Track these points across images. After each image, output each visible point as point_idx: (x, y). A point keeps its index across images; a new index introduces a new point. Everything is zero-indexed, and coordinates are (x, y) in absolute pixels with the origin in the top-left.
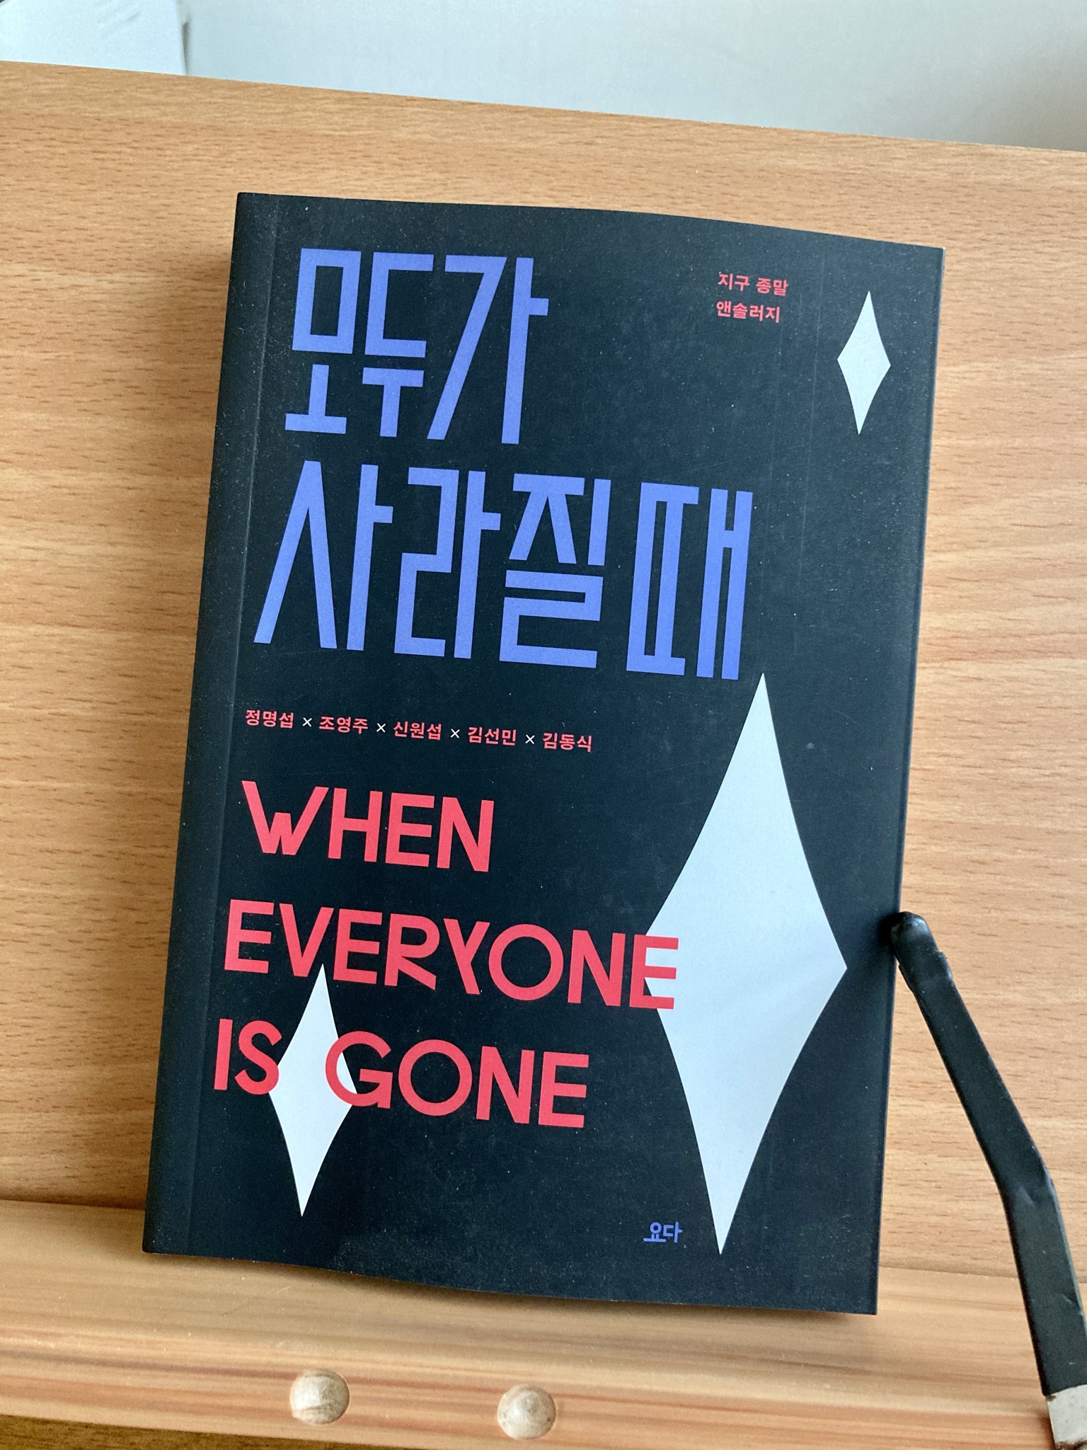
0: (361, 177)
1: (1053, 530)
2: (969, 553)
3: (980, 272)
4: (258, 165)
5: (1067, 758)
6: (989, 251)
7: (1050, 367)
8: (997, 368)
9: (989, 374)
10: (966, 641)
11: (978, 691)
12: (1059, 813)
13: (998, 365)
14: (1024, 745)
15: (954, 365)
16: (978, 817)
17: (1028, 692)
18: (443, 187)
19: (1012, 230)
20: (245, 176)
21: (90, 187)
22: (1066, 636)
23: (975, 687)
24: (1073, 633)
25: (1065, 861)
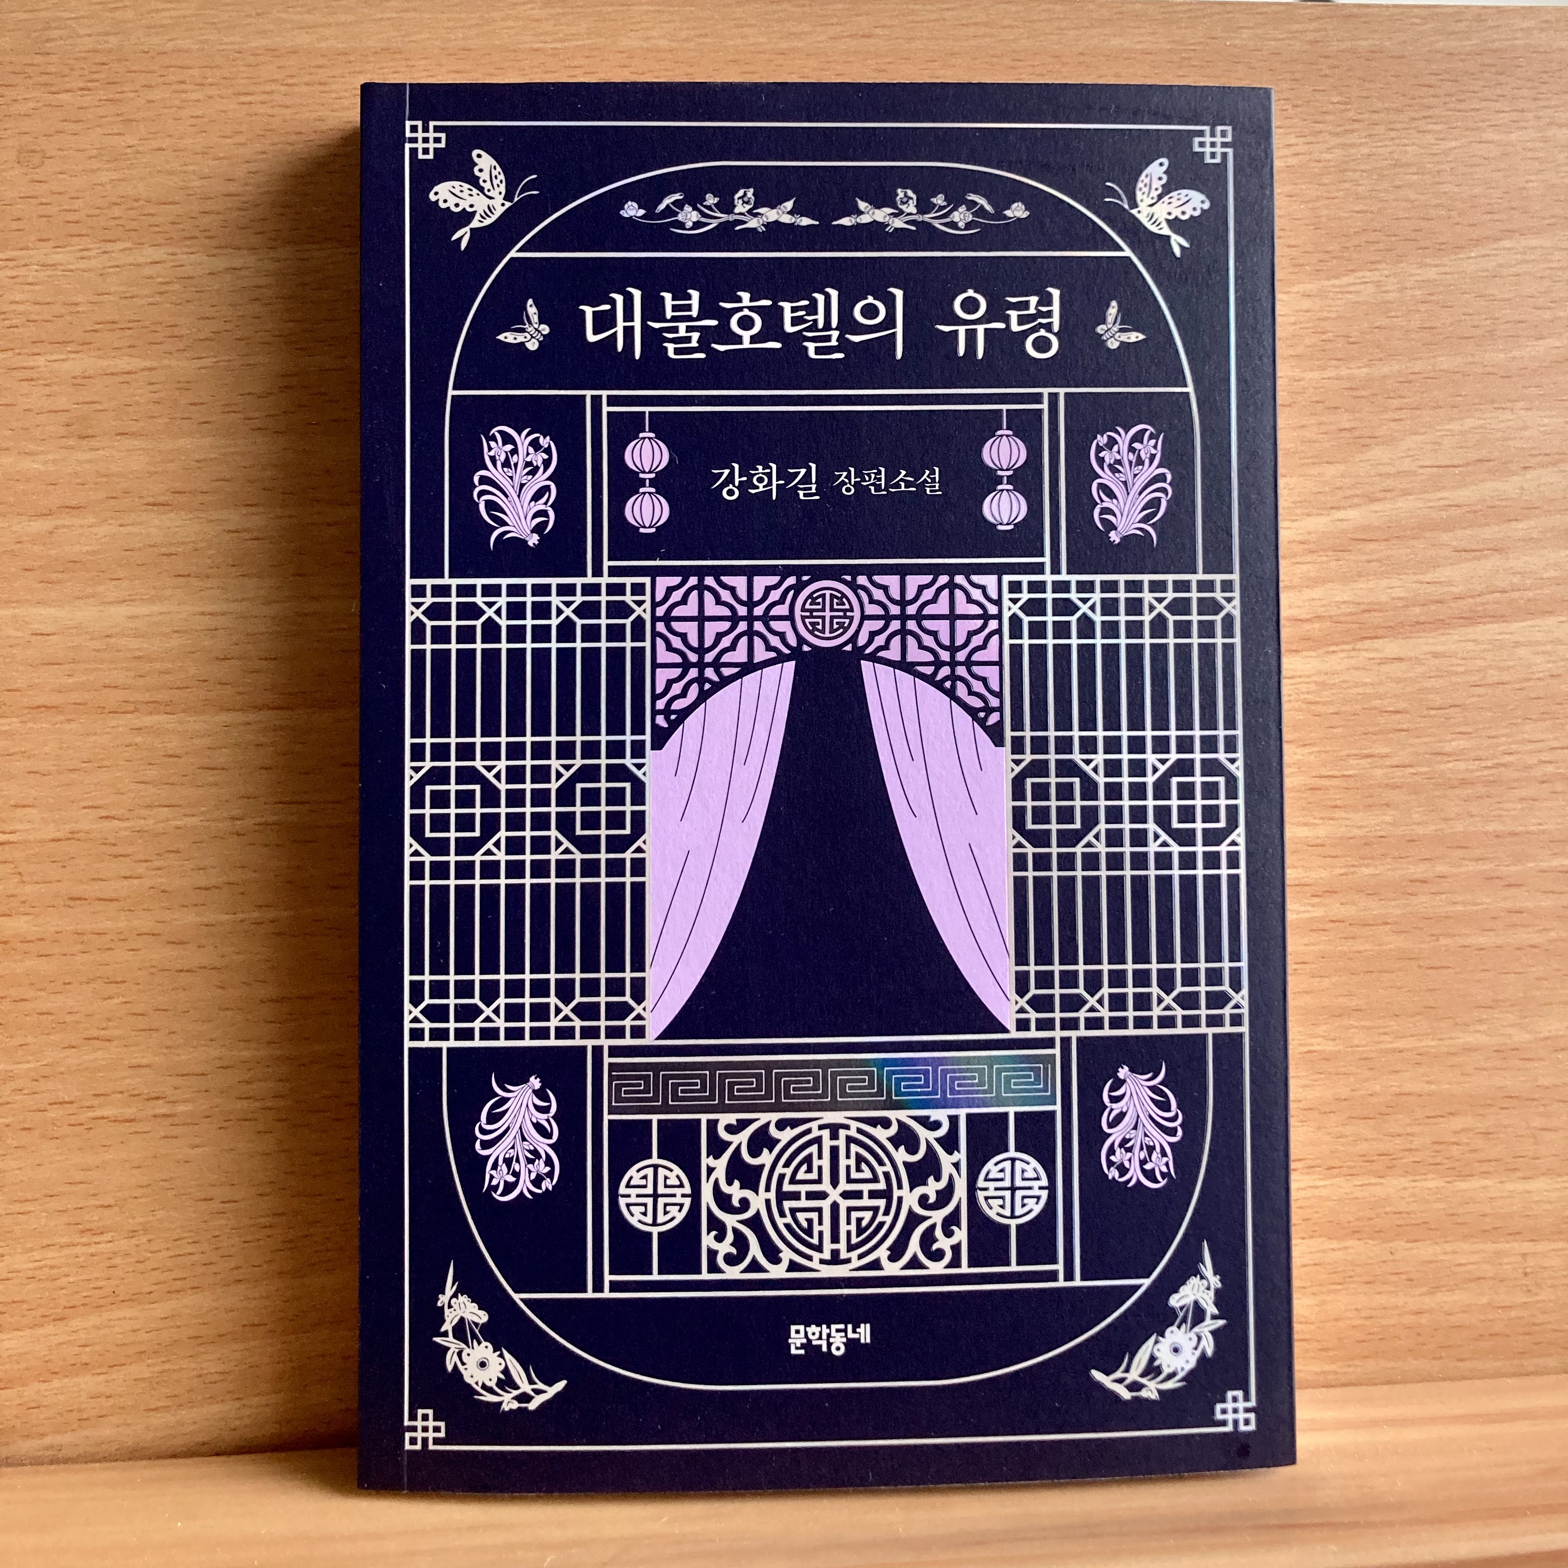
1: (1470, 468)
2: (1373, 507)
3: (1354, 160)
5: (1510, 744)
6: (1364, 134)
7: (1447, 269)
8: (1387, 276)
9: (1378, 284)
10: (1380, 614)
11: (1399, 675)
12: (1508, 810)
13: (1386, 272)
14: (1460, 733)
15: (1337, 278)
16: (1414, 827)
17: (1459, 669)
19: (1386, 105)
22: (1497, 595)
23: (1396, 669)
24: (1504, 591)
25: (1519, 867)
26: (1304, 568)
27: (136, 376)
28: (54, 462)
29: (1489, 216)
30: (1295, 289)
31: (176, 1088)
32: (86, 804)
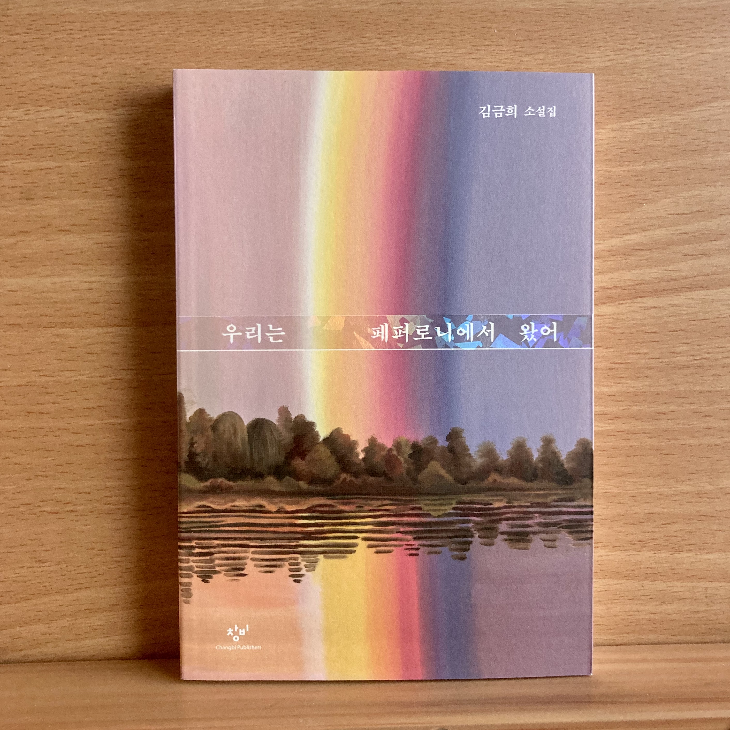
0: (262, 36)
1: (692, 215)
2: (644, 234)
3: (639, 63)
4: (199, 34)
5: (708, 348)
6: (645, 50)
7: (684, 117)
8: (654, 121)
9: (650, 124)
10: (646, 286)
11: (655, 314)
12: (706, 380)
13: (655, 119)
14: (684, 343)
15: (629, 121)
16: (660, 387)
17: (684, 312)
18: (313, 38)
19: (656, 36)
20: (192, 41)
21: (99, 57)
22: (704, 277)
23: (653, 312)
24: (708, 275)
25: (711, 408)
26: (609, 263)
27: (53, 170)
28: (15, 211)
29: (706, 90)
30: (608, 127)
31: (76, 499)
32: (34, 369)
